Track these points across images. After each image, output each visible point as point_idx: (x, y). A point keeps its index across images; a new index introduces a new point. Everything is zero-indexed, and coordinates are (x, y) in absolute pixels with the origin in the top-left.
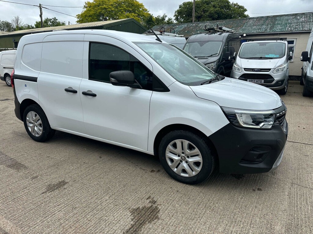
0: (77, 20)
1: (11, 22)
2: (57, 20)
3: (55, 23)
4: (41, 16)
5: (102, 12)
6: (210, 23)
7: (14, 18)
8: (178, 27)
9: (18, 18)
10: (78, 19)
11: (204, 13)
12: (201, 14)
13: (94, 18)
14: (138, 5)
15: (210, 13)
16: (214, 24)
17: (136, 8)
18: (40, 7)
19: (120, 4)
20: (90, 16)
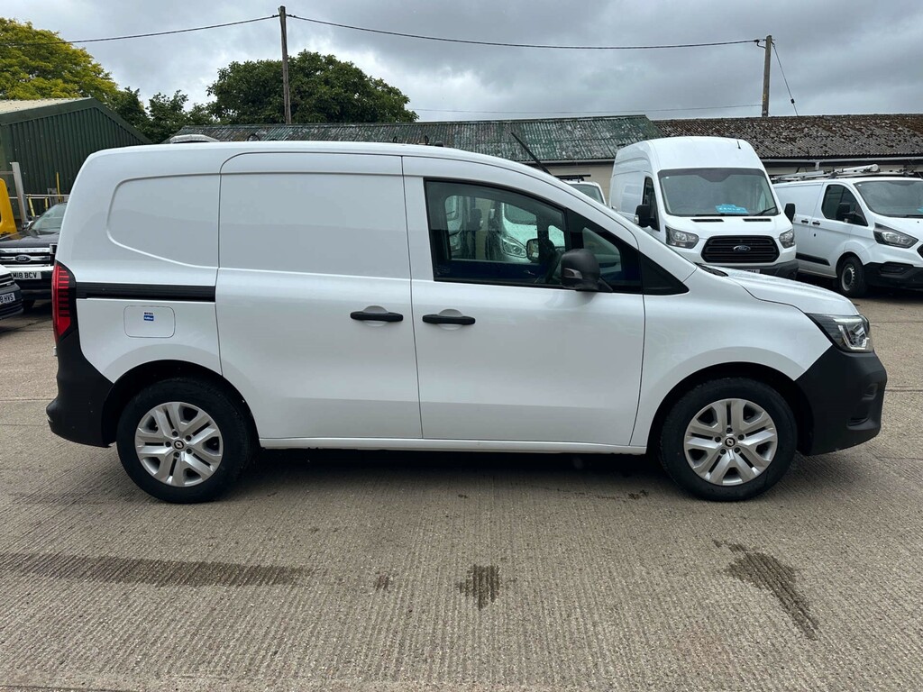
11: (302, 98)
15: (320, 100)
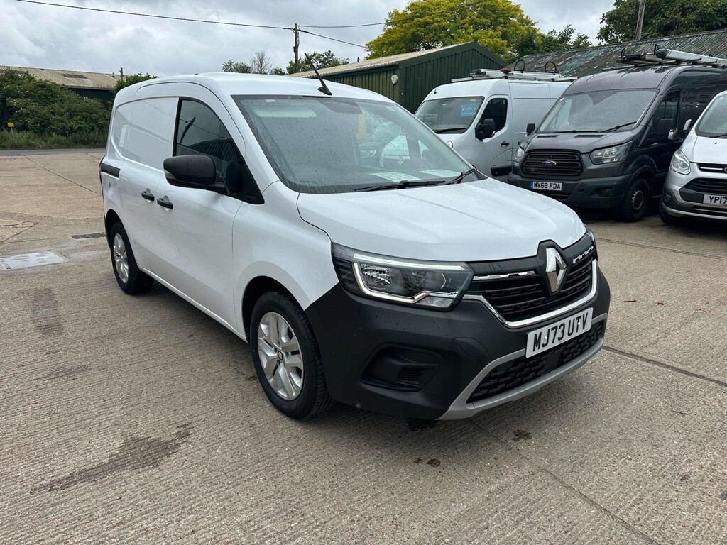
0: (367, 56)
1: (249, 65)
2: (333, 55)
3: (328, 62)
4: (296, 49)
5: (418, 33)
6: (671, 43)
7: (255, 56)
8: (579, 56)
9: (263, 56)
10: (370, 53)
12: (672, 18)
13: (399, 48)
14: (508, 9)
16: (680, 43)
17: (501, 17)
18: (296, 30)
19: (462, 11)
20: (391, 44)
